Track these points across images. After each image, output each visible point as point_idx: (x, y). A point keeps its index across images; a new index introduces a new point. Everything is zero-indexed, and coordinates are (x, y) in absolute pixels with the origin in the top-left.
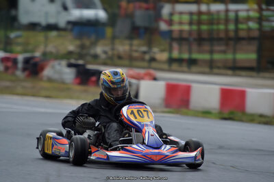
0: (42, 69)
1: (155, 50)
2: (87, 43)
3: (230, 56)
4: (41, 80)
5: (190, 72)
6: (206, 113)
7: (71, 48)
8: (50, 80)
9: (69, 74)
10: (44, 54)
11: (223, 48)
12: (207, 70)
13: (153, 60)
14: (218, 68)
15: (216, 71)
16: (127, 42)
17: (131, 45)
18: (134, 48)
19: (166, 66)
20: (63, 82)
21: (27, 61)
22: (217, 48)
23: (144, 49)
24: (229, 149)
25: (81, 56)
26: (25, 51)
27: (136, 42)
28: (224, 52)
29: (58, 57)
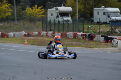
21: (89, 35)
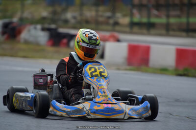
0: (19, 32)
1: (118, 15)
2: (59, 9)
3: (184, 20)
4: (19, 42)
5: (149, 34)
6: (163, 71)
7: (45, 14)
8: (27, 42)
9: (43, 37)
10: (21, 19)
11: (178, 13)
12: (164, 32)
13: (116, 24)
14: (174, 30)
15: (171, 33)
16: (94, 8)
17: (97, 11)
18: (100, 13)
19: (128, 29)
20: (38, 44)
22: (173, 13)
23: (109, 14)
24: (184, 102)
25: (53, 21)
26: (4, 17)
27: (101, 8)
28: (179, 17)
29: (34, 22)
